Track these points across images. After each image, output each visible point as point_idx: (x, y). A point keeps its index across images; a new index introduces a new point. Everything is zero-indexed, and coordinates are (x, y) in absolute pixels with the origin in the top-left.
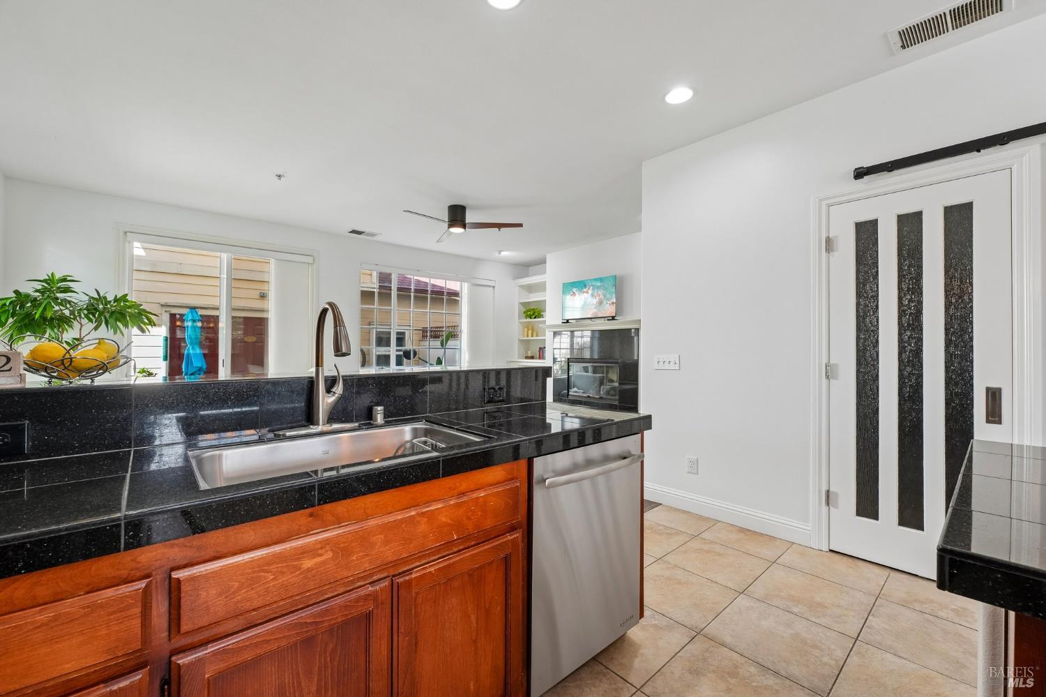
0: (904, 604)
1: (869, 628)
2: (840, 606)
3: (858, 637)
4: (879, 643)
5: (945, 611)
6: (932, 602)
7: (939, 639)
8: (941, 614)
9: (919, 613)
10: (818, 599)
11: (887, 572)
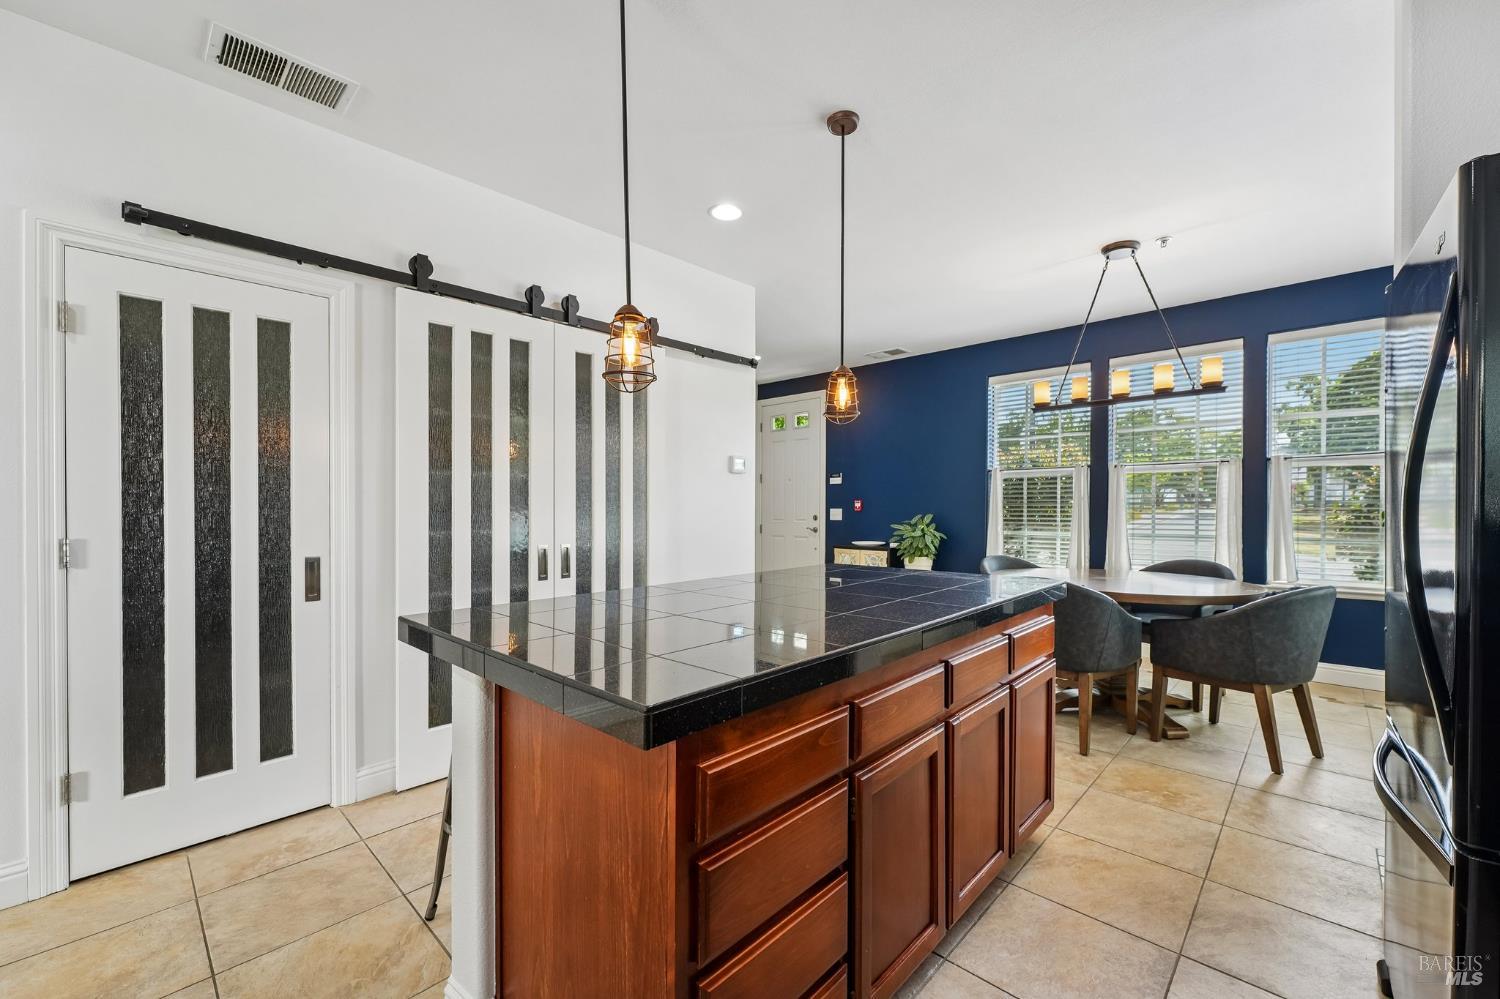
0: (235, 882)
1: (217, 946)
2: (153, 953)
3: (212, 971)
4: (244, 954)
5: (281, 857)
6: (261, 856)
7: (299, 892)
8: (281, 862)
9: (258, 880)
10: (110, 971)
11: (182, 858)
